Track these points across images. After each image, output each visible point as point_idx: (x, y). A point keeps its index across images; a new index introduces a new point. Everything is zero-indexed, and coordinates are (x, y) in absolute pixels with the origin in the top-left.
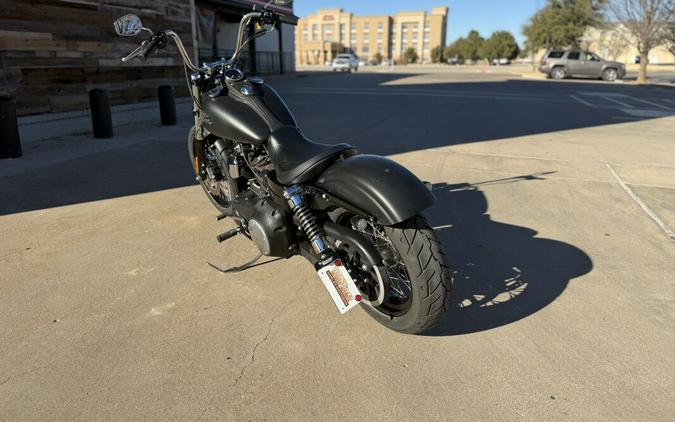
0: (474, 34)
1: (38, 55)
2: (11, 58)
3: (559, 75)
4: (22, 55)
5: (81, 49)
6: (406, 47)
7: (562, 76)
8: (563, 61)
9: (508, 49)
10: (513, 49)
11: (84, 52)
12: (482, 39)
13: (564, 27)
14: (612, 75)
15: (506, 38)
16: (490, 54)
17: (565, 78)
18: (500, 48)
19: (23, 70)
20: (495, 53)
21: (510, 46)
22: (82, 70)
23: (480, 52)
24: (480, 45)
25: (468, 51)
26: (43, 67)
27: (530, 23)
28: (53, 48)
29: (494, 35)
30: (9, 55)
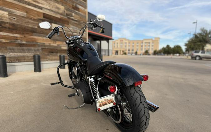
0: (168, 46)
1: (46, 44)
2: (39, 45)
4: (42, 44)
5: (57, 43)
6: (146, 50)
11: (58, 44)
12: (171, 48)
19: (42, 48)
22: (57, 49)
26: (47, 48)
28: (50, 43)
29: (175, 47)
30: (39, 44)
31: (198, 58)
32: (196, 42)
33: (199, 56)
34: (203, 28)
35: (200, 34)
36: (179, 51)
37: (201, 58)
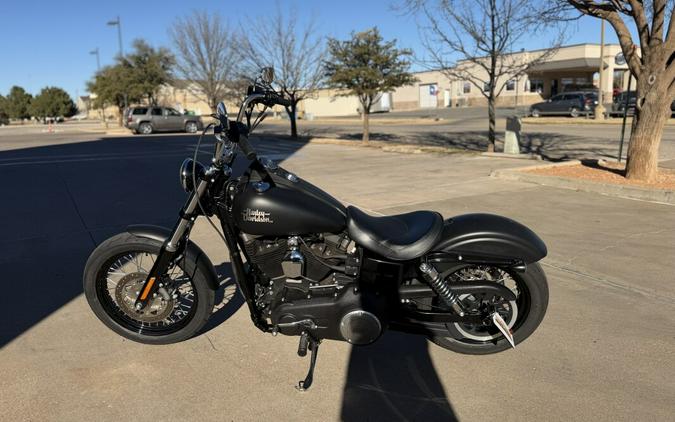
0: (17, 90)
3: (147, 130)
7: (150, 131)
8: (148, 116)
9: (64, 106)
10: (69, 106)
12: (30, 96)
13: (141, 85)
14: (193, 127)
15: (60, 95)
16: (44, 112)
17: (153, 132)
18: (54, 105)
20: (48, 110)
21: (66, 104)
23: (29, 109)
24: (29, 102)
25: (14, 109)
27: (94, 81)
29: (43, 91)
34: (142, 41)
35: (137, 59)
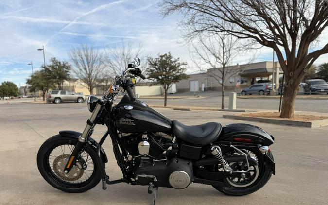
8: (59, 95)
18: (9, 90)
31: (58, 101)
32: (49, 79)
33: (59, 98)
34: (55, 58)
35: (52, 67)
36: (14, 91)
37: (62, 101)
